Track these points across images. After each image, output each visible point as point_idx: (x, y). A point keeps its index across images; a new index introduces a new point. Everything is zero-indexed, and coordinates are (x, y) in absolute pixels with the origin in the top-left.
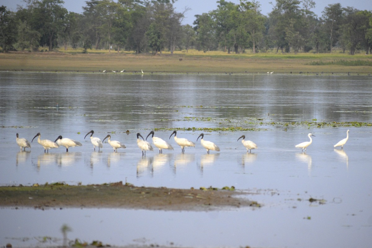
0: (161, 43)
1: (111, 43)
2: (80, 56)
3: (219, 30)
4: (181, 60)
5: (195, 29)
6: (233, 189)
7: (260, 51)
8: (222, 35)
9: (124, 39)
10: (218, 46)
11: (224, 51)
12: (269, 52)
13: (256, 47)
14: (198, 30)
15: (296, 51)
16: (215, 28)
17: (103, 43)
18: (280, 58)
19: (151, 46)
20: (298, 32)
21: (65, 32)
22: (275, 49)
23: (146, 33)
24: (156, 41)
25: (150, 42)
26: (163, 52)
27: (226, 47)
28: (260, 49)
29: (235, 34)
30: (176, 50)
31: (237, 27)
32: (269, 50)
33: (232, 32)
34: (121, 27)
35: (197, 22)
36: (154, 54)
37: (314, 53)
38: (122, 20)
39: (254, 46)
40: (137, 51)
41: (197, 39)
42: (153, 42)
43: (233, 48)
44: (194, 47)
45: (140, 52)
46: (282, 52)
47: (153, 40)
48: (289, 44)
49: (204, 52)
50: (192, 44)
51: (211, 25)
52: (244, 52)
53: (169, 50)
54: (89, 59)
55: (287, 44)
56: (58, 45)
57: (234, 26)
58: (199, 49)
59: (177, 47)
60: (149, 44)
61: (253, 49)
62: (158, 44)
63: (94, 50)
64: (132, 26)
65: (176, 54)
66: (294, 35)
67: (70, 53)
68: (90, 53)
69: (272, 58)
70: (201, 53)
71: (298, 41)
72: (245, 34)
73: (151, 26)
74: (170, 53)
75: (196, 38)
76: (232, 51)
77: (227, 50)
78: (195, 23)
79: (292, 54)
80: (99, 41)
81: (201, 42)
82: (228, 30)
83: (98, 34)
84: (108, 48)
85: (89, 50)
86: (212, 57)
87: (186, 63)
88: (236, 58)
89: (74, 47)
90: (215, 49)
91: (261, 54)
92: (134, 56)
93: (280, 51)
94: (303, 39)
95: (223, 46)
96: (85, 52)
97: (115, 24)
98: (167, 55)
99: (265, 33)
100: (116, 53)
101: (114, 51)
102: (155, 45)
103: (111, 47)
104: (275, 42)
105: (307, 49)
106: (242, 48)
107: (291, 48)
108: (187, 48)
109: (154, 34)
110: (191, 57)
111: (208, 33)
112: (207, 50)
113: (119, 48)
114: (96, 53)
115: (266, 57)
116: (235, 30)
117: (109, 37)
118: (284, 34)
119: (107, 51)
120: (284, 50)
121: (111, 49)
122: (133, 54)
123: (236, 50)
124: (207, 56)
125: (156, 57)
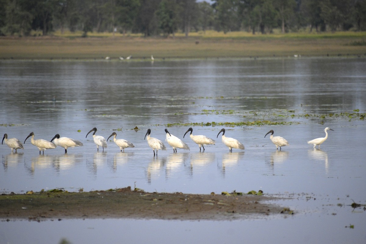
0: (174, 23)
1: (115, 25)
2: (79, 40)
3: (242, 7)
4: (197, 43)
5: (214, 6)
6: (262, 194)
7: (290, 30)
8: (246, 13)
9: (130, 20)
10: (240, 26)
11: (248, 31)
12: (301, 31)
13: (285, 26)
14: (217, 7)
15: (334, 30)
16: (236, 5)
17: (106, 26)
18: (314, 39)
19: (162, 27)
20: (336, 7)
21: (61, 12)
22: (308, 28)
23: (156, 12)
24: (168, 21)
25: (161, 23)
26: (177, 35)
27: (250, 27)
28: (290, 28)
29: (261, 12)
30: (191, 32)
31: (263, 2)
32: (302, 29)
33: (257, 9)
34: (126, 5)
36: (165, 37)
37: (355, 31)
39: (283, 24)
40: (145, 33)
41: (216, 19)
42: (164, 23)
43: (258, 28)
44: (212, 27)
45: (149, 35)
46: (317, 31)
47: (165, 20)
48: (325, 22)
49: (225, 33)
50: (210, 25)
52: (271, 32)
53: (184, 31)
54: (89, 44)
55: (322, 22)
56: (54, 29)
57: (259, 2)
58: (218, 29)
59: (193, 28)
60: (160, 25)
61: (281, 28)
62: (170, 24)
63: (95, 34)
64: (139, 4)
65: (191, 37)
66: (331, 11)
67: (68, 37)
68: (92, 37)
69: (305, 39)
70: (221, 34)
71: (336, 17)
72: (273, 11)
73: (162, 3)
74: (184, 35)
75: (215, 16)
76: (257, 31)
77: (252, 30)
79: (328, 33)
80: (101, 23)
81: (220, 21)
82: (252, 6)
83: (100, 14)
84: (111, 31)
85: (89, 34)
86: (233, 39)
87: (203, 47)
88: (263, 40)
89: (72, 30)
90: (237, 29)
91: (291, 35)
92: (143, 40)
93: (314, 30)
94: (341, 15)
95: (247, 25)
96: (84, 36)
98: (180, 38)
99: (296, 9)
100: (121, 37)
101: (119, 35)
102: (167, 26)
103: (115, 30)
104: (308, 19)
105: (347, 27)
106: (269, 27)
107: (327, 27)
108: (204, 29)
109: (165, 13)
110: (209, 39)
111: (229, 10)
112: (228, 31)
113: (124, 31)
114: (98, 37)
115: (298, 37)
116: (261, 6)
117: (113, 18)
118: (319, 9)
119: (111, 35)
120: (319, 28)
121: (115, 32)
122: (142, 37)
123: (262, 30)
124: (227, 38)
125: (167, 40)
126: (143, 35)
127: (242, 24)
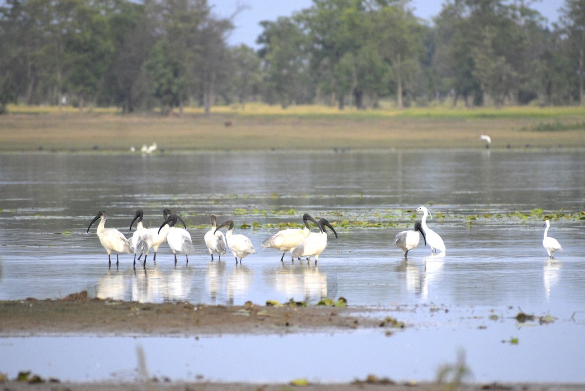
0: (181, 87)
1: (64, 91)
3: (318, 56)
4: (228, 124)
5: (262, 53)
7: (413, 103)
8: (325, 67)
9: (93, 79)
10: (314, 95)
11: (329, 104)
12: (435, 105)
13: (404, 94)
14: (269, 57)
15: (499, 103)
16: (306, 51)
17: (45, 91)
18: (462, 119)
19: (158, 95)
20: (503, 59)
22: (449, 100)
23: (146, 63)
24: (170, 82)
25: (156, 85)
26: (187, 110)
27: (334, 95)
28: (414, 99)
29: (356, 65)
30: (216, 103)
31: (359, 47)
32: (436, 102)
33: (347, 60)
34: (86, 51)
35: (265, 38)
36: (164, 114)
37: (542, 106)
38: (88, 35)
39: (400, 90)
40: (124, 107)
41: (265, 79)
42: (161, 85)
43: (350, 98)
44: (259, 97)
45: (131, 110)
46: (467, 105)
47: (163, 81)
48: (482, 87)
49: (284, 107)
50: (255, 92)
51: (297, 44)
52: (376, 106)
53: (201, 104)
54: (11, 126)
55: (476, 87)
57: (352, 46)
58: (270, 100)
59: (220, 97)
60: (154, 91)
61: (396, 99)
62: (174, 89)
63: (22, 108)
64: (113, 49)
65: (216, 114)
66: (493, 65)
68: (14, 113)
69: (442, 118)
70: (276, 109)
71: (504, 78)
72: (379, 63)
73: (158, 47)
74: (202, 110)
75: (264, 75)
76: (347, 104)
77: (338, 103)
78: (260, 40)
79: (488, 109)
80: (35, 86)
81: (274, 84)
82: (338, 55)
83: (34, 69)
84: (56, 102)
85: (11, 107)
86: (301, 119)
87: (239, 131)
88: (359, 120)
90: (309, 101)
91: (415, 111)
92: (119, 119)
93: (461, 103)
94: (514, 74)
95: (327, 92)
97: (71, 44)
98: (195, 116)
99: (426, 62)
100: (76, 114)
101: (72, 110)
102: (168, 92)
103: (64, 100)
104: (448, 81)
105: (525, 98)
106: (371, 96)
107: (487, 98)
108: (242, 99)
109: (165, 66)
110: (252, 119)
111: (291, 63)
112: (290, 103)
113: (81, 102)
114: (29, 113)
115: (428, 116)
116: (356, 54)
117: (59, 77)
118: (471, 62)
119: (55, 109)
120: (471, 99)
121: (63, 105)
122: (116, 114)
123: (358, 103)
124: (289, 116)
125: (169, 119)
126: (120, 110)
127: (318, 91)
